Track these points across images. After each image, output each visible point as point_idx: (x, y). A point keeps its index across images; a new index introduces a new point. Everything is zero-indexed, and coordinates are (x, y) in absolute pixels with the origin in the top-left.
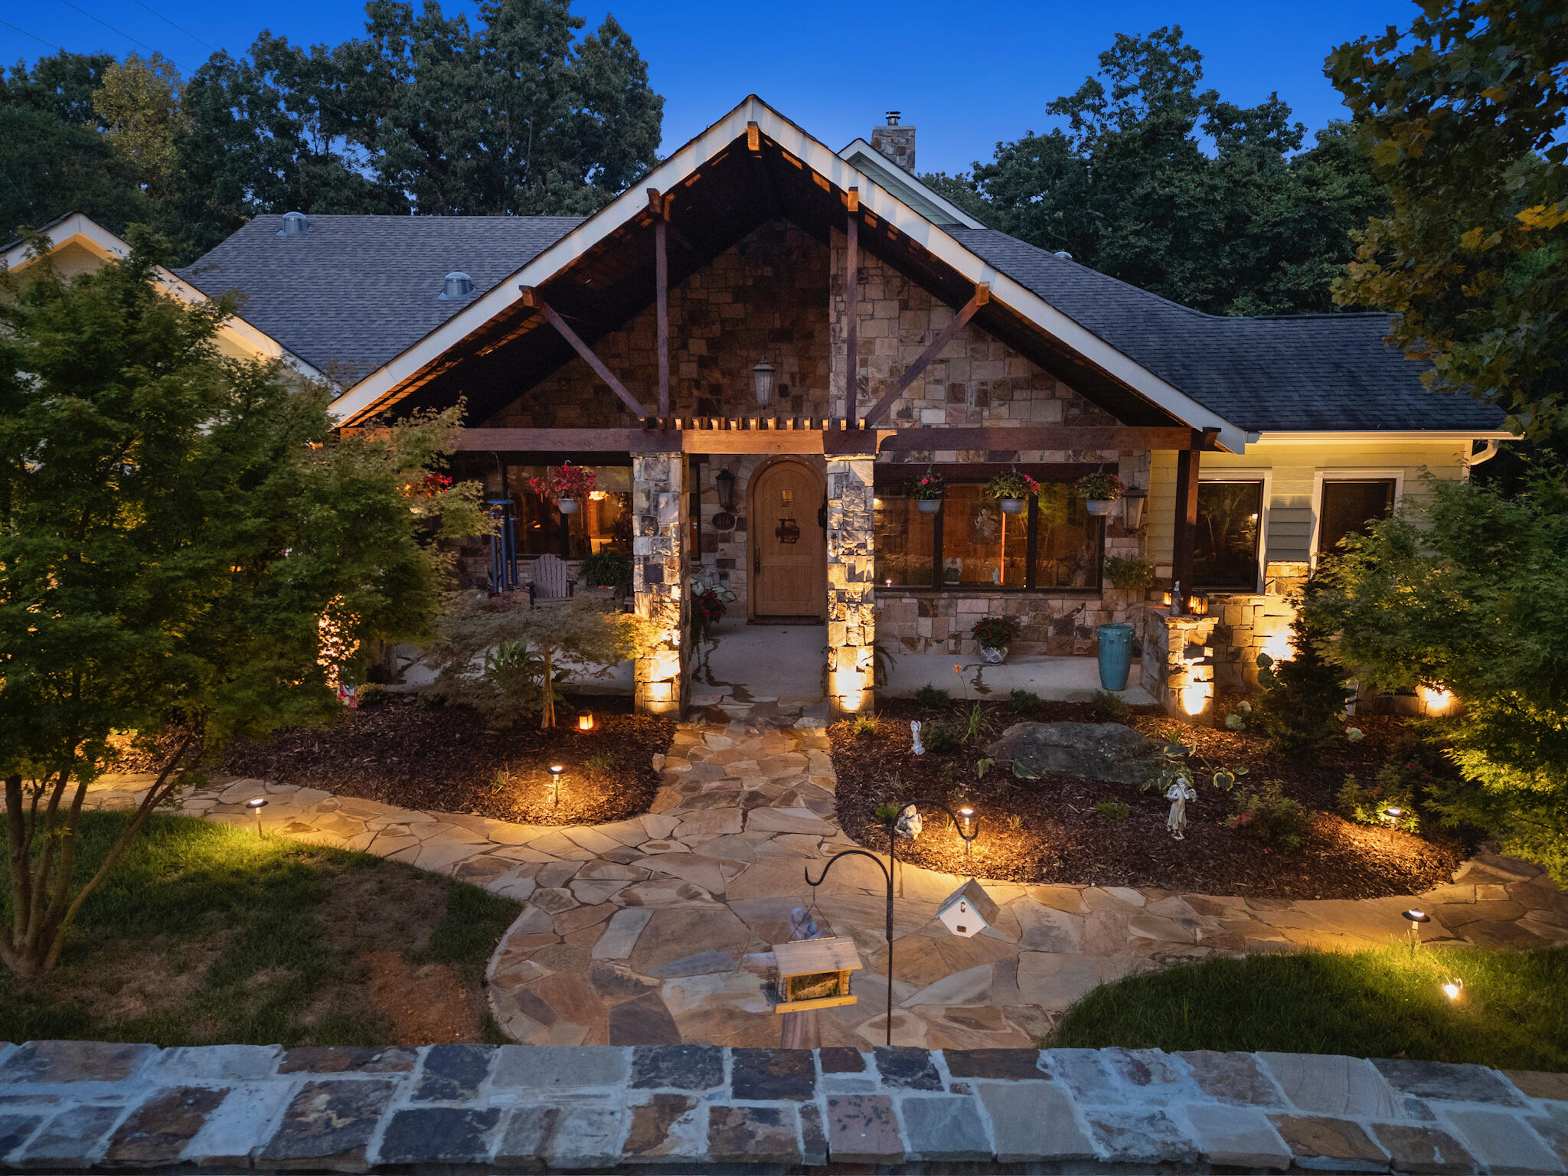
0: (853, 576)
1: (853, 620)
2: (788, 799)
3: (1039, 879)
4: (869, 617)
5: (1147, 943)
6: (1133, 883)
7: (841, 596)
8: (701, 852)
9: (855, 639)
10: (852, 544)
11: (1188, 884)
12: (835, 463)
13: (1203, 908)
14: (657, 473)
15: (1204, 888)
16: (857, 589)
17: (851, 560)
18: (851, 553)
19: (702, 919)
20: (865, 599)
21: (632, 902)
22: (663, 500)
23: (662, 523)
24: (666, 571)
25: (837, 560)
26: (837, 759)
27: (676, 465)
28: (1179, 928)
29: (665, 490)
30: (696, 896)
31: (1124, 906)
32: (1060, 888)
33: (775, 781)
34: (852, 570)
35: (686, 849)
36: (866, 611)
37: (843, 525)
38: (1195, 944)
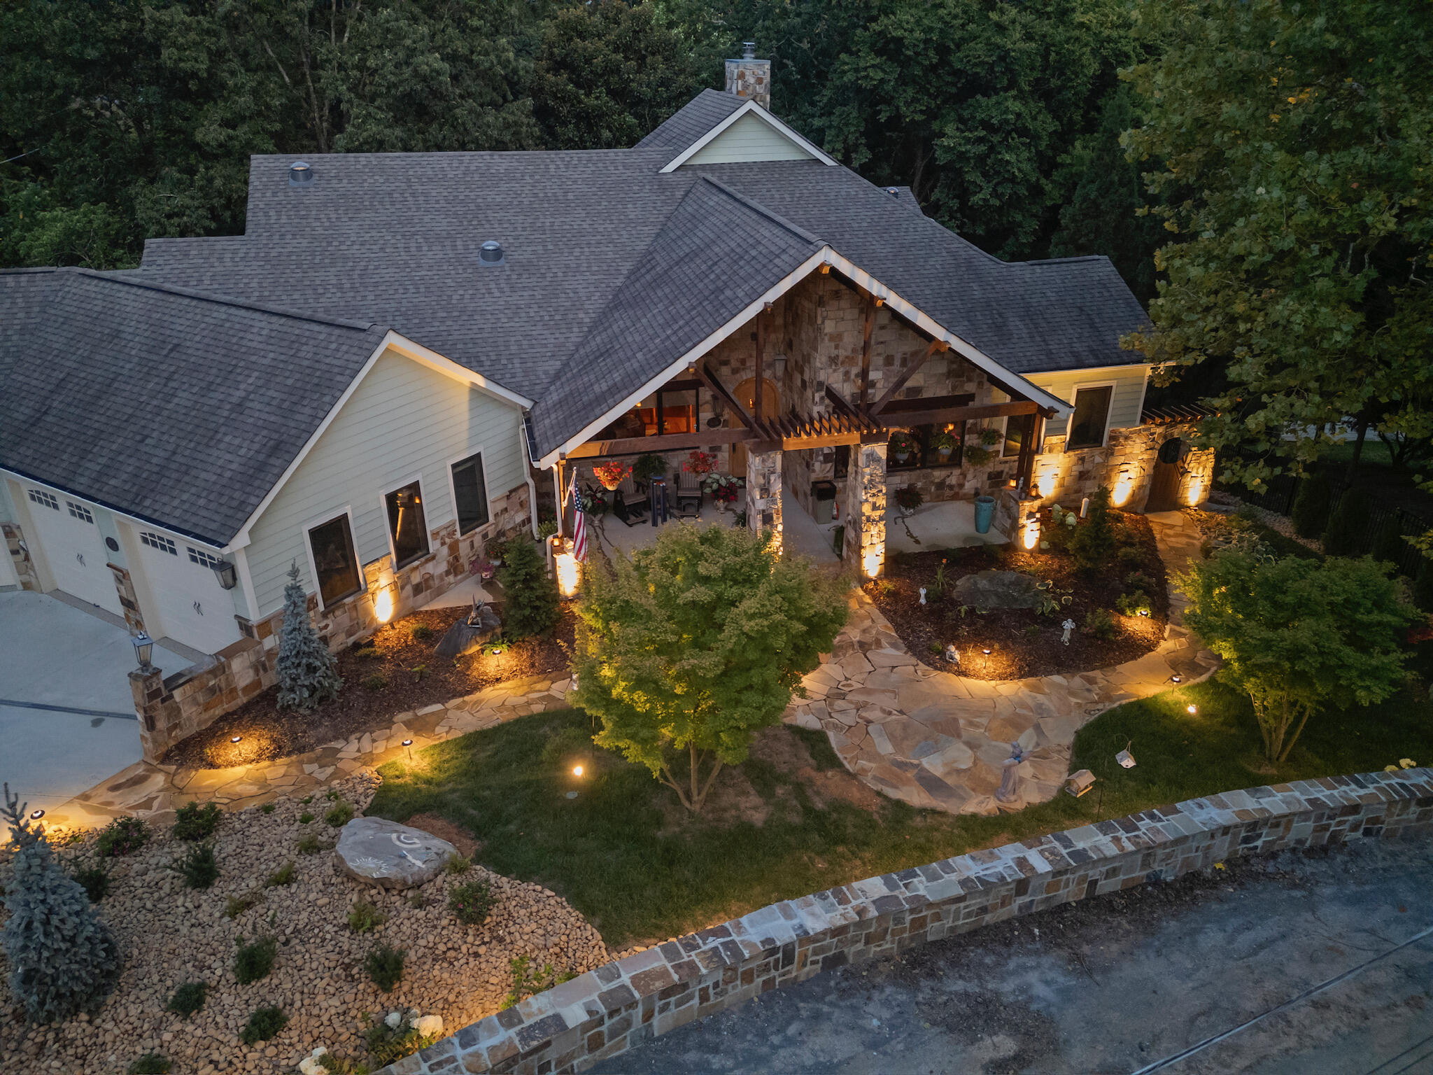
0: (875, 507)
1: (874, 530)
2: (878, 643)
3: (1021, 677)
4: (883, 528)
5: (1079, 705)
6: (1058, 673)
7: (868, 519)
8: (869, 685)
9: (875, 540)
10: (874, 491)
11: (1078, 669)
12: (866, 448)
13: (1091, 681)
14: (769, 464)
15: (1086, 670)
16: (876, 514)
17: (874, 499)
18: (874, 495)
19: (905, 727)
20: (881, 518)
21: (869, 722)
22: (772, 478)
23: (772, 490)
24: (775, 516)
25: (866, 500)
26: (883, 611)
27: (779, 457)
28: (1086, 694)
29: (773, 473)
30: (890, 713)
31: (1060, 686)
32: (1031, 680)
33: (864, 631)
34: (874, 504)
35: (860, 686)
36: (881, 525)
37: (870, 481)
38: (1096, 702)
